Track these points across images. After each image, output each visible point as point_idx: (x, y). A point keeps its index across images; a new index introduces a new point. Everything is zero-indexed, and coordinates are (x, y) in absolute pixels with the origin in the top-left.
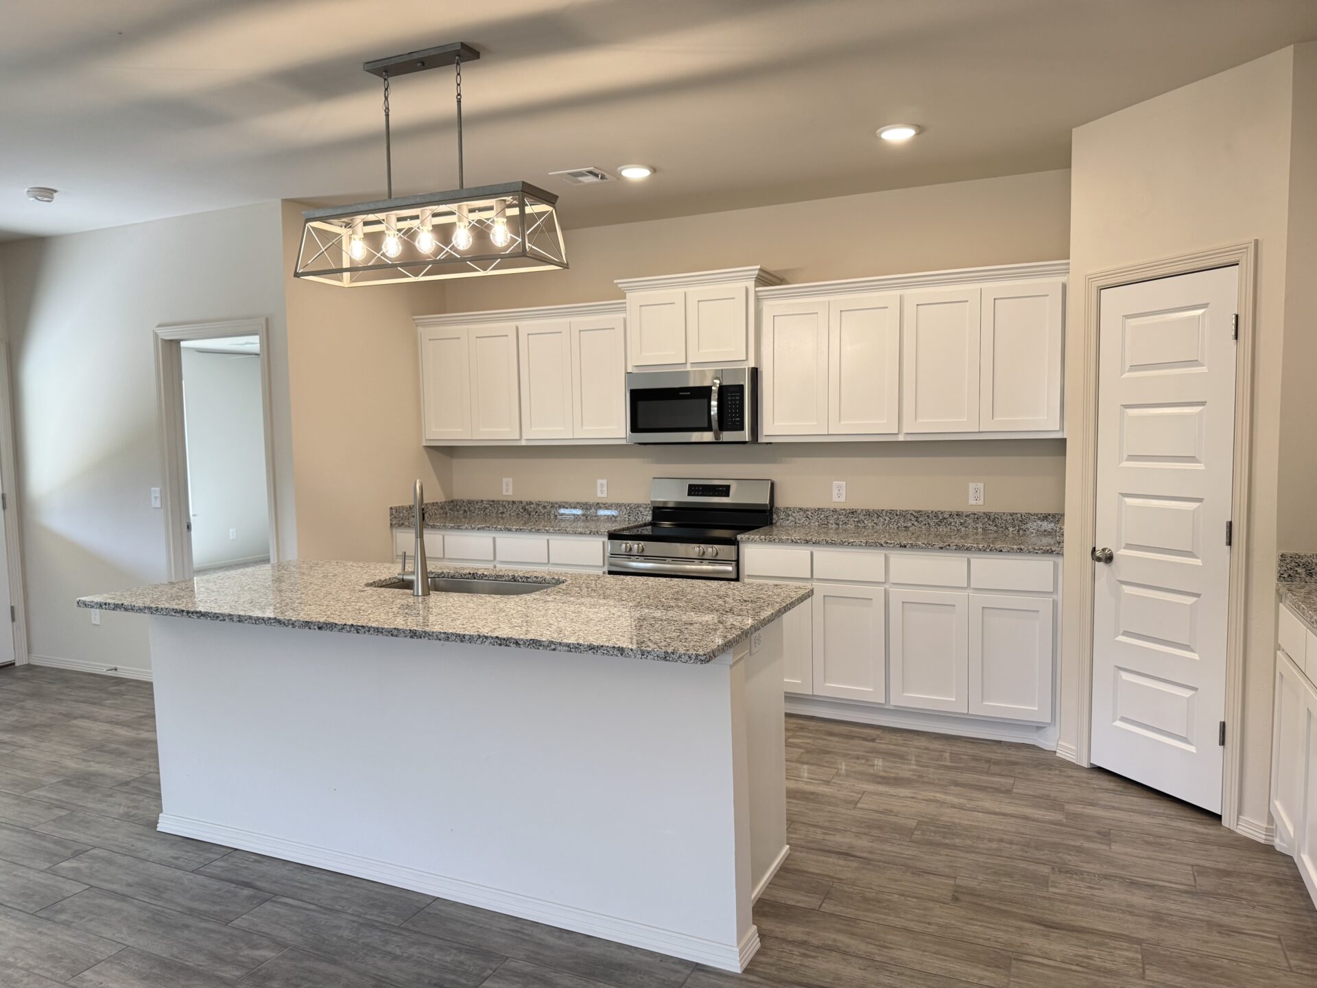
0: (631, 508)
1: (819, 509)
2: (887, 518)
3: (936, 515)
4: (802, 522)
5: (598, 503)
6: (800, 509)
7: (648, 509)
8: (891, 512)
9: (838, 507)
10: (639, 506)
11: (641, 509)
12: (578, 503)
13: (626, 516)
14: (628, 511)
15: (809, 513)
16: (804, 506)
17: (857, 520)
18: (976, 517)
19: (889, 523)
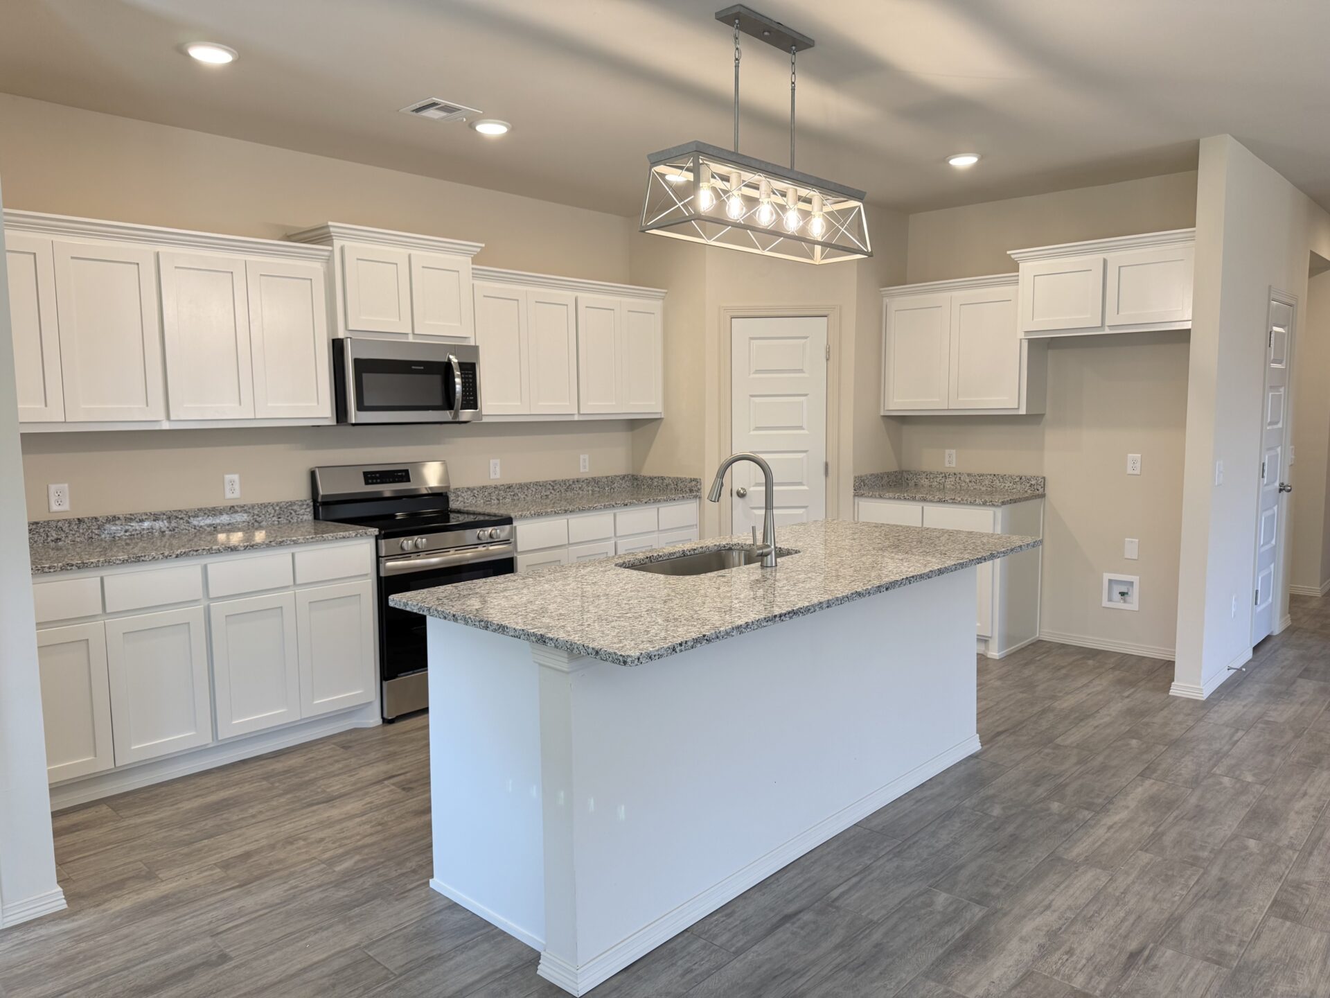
0: (280, 508)
1: (483, 487)
2: (534, 490)
3: (564, 482)
4: (469, 501)
5: (233, 507)
6: (468, 488)
7: (305, 507)
8: (537, 484)
9: (498, 483)
10: (292, 504)
11: (295, 508)
12: (200, 510)
13: (275, 518)
14: (277, 512)
15: (475, 491)
16: (471, 485)
17: (513, 493)
18: (588, 482)
19: (536, 493)
